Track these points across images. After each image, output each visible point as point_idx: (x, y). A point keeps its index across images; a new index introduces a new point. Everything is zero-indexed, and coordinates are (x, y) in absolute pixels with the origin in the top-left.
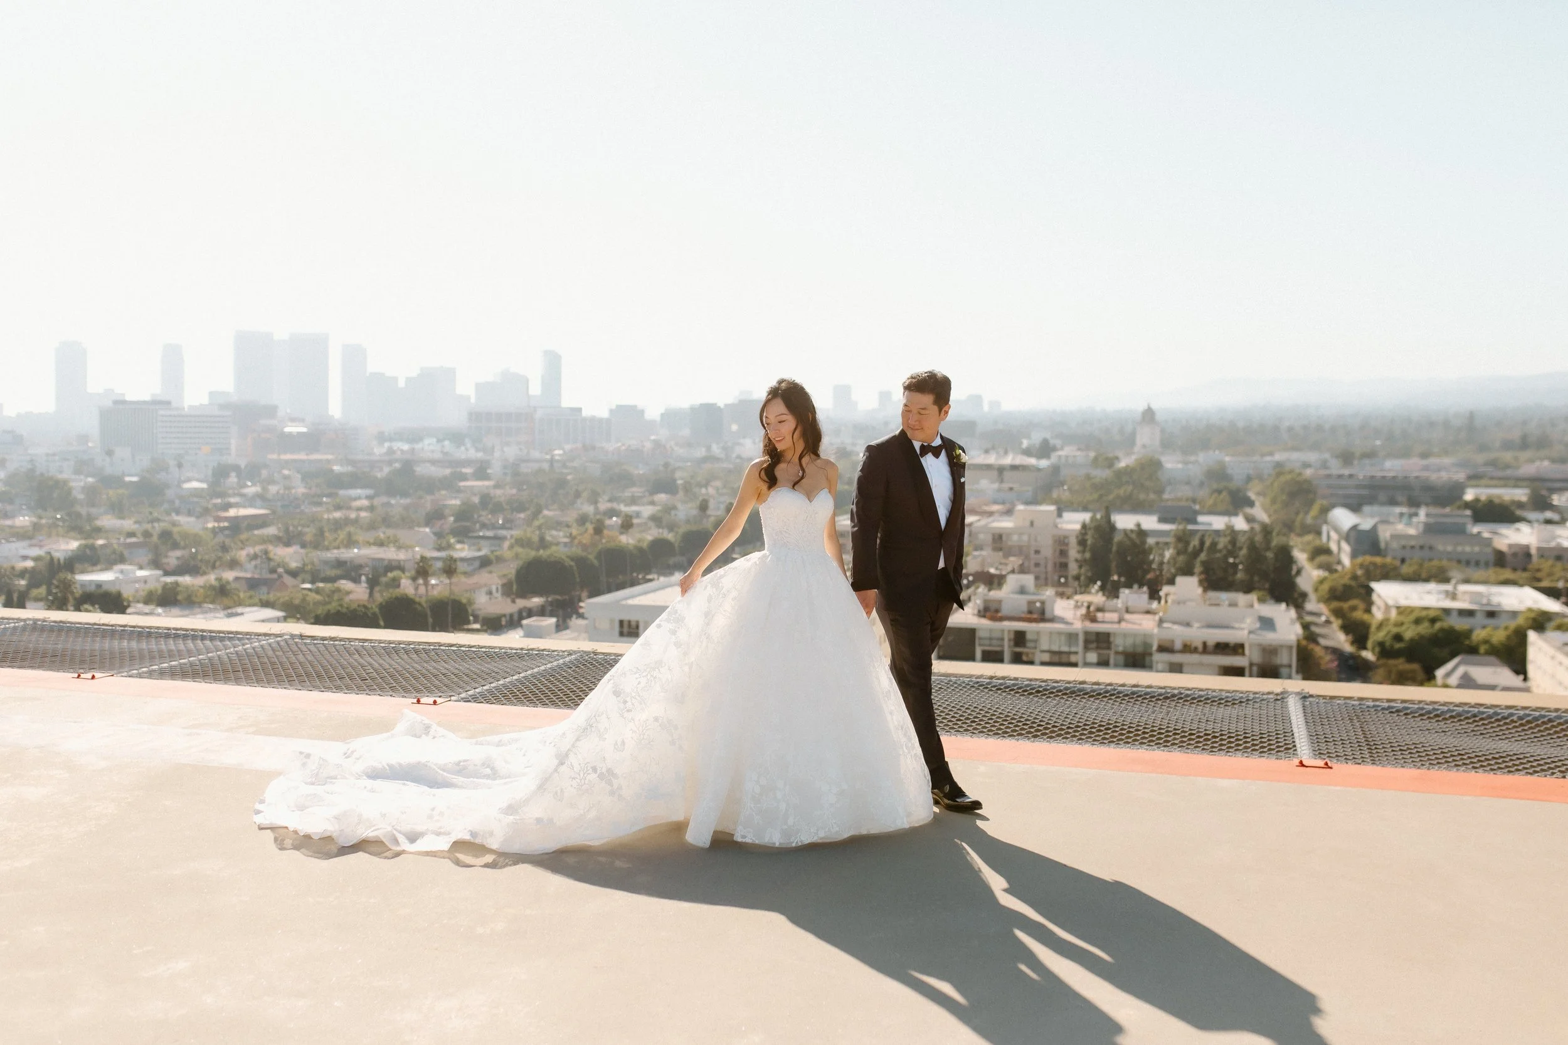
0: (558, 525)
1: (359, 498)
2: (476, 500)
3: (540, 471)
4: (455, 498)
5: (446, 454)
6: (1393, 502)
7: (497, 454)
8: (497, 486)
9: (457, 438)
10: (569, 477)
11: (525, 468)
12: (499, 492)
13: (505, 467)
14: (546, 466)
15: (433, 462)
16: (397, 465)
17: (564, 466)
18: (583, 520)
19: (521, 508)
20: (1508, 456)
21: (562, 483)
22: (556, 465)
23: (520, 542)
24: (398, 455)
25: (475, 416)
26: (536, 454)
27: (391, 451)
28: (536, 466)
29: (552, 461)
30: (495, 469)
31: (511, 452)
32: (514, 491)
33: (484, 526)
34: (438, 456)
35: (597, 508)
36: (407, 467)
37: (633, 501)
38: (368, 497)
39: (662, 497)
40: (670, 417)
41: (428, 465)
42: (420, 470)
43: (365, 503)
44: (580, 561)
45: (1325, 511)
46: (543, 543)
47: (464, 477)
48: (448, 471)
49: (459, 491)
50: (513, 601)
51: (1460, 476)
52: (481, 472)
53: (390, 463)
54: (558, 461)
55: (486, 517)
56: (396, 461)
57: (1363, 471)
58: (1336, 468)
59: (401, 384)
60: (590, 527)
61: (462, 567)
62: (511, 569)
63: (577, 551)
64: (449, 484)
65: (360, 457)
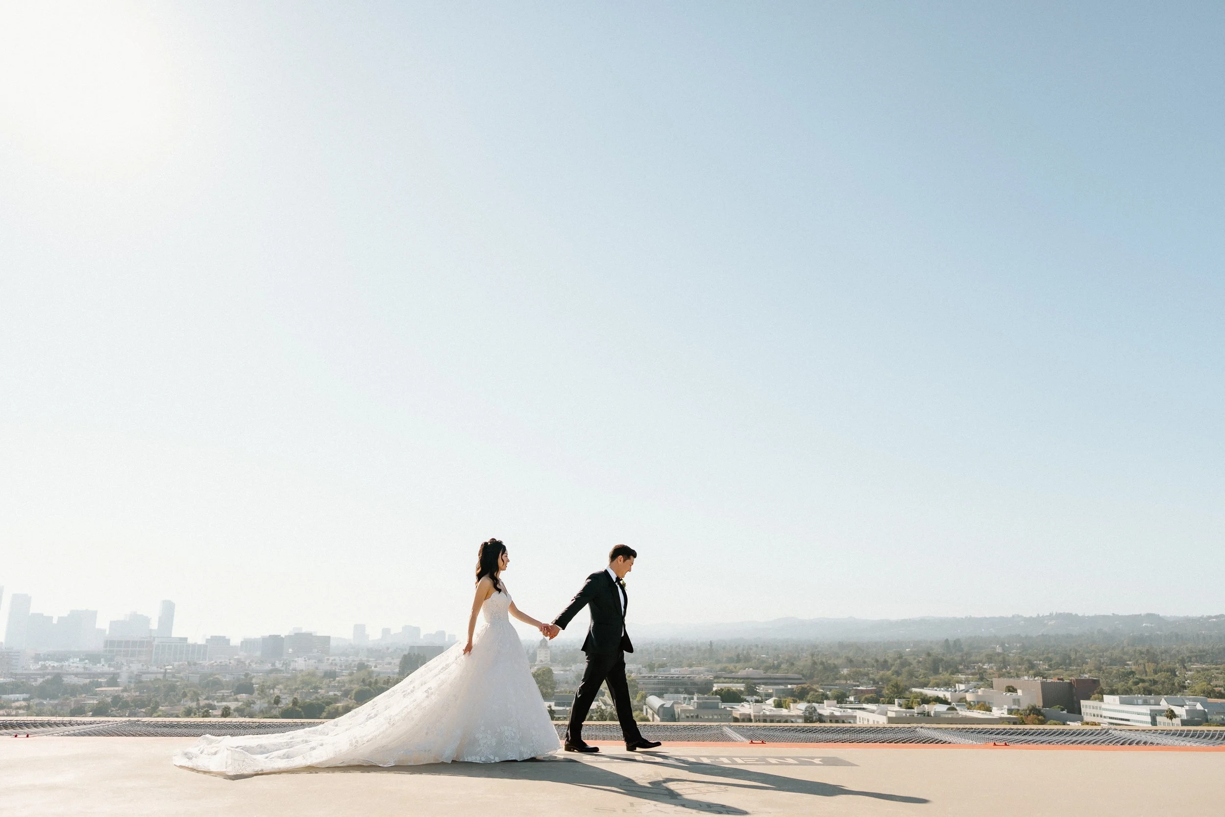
1: (18, 700)
2: (109, 700)
3: (157, 680)
4: (93, 699)
5: (85, 668)
6: (677, 692)
7: (125, 668)
8: (125, 690)
9: (94, 658)
10: (178, 684)
11: (145, 678)
12: (125, 694)
13: (130, 678)
14: (160, 676)
15: (76, 675)
16: (49, 677)
17: (174, 676)
19: (143, 705)
20: (731, 666)
21: (172, 688)
22: (167, 675)
24: (50, 670)
25: (110, 643)
26: (154, 669)
27: (44, 667)
28: (153, 677)
29: (165, 673)
30: (123, 679)
31: (136, 668)
32: (137, 694)
34: (81, 670)
35: (198, 704)
36: (57, 678)
37: (223, 699)
38: (24, 700)
39: (243, 696)
40: (247, 644)
41: (73, 676)
42: (67, 680)
43: (24, 703)
45: (644, 697)
47: (99, 685)
48: (87, 681)
49: (96, 694)
51: (710, 677)
52: (113, 681)
53: (43, 676)
54: (169, 673)
56: (48, 674)
57: (661, 674)
58: (645, 673)
59: (55, 621)
64: (86, 689)
65: (19, 671)
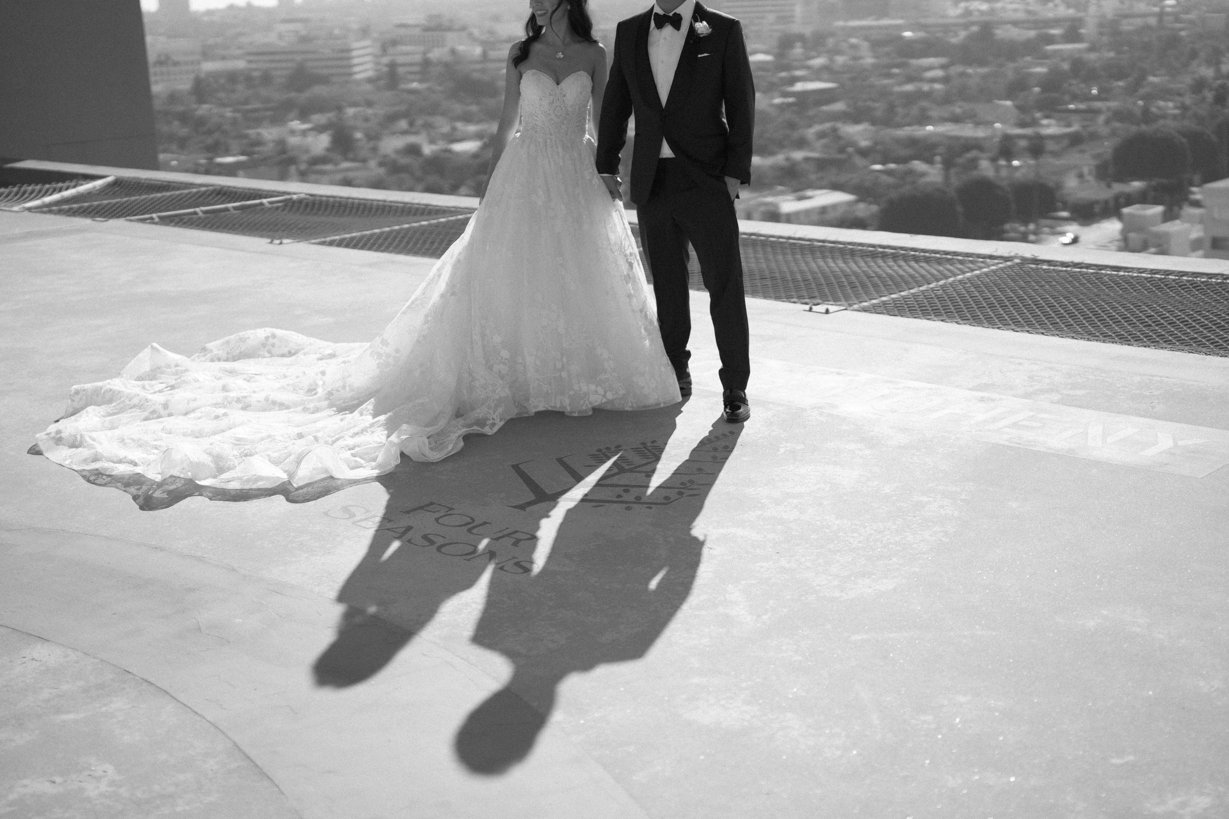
0: (1165, 93)
1: (930, 68)
2: (1066, 66)
3: (1147, 28)
4: (1041, 65)
5: (1029, 12)
7: (1092, 9)
8: (1092, 49)
10: (1183, 33)
11: (1127, 26)
12: (1093, 56)
13: (1101, 25)
14: (1153, 21)
15: (1015, 23)
16: (975, 29)
17: (1177, 20)
18: (1199, 86)
19: (1121, 75)
21: (1173, 41)
22: (1166, 18)
23: (1119, 115)
24: (975, 18)
26: (1141, 7)
27: (968, 12)
28: (1139, 22)
29: (1161, 15)
30: (1089, 29)
31: (1110, 6)
32: (1112, 54)
33: (1075, 98)
34: (1020, 16)
35: (1218, 70)
36: (987, 29)
38: (943, 67)
41: (1009, 26)
42: (1000, 33)
43: (939, 73)
44: (1195, 138)
46: (1147, 117)
47: (1051, 40)
48: (1032, 34)
49: (1046, 56)
50: (1109, 186)
52: (1073, 32)
53: (966, 26)
54: (1168, 14)
55: (1076, 86)
56: (973, 23)
60: (1209, 95)
61: (1051, 146)
62: (1107, 147)
63: (1189, 124)
64: (1034, 48)
65: (931, 21)
